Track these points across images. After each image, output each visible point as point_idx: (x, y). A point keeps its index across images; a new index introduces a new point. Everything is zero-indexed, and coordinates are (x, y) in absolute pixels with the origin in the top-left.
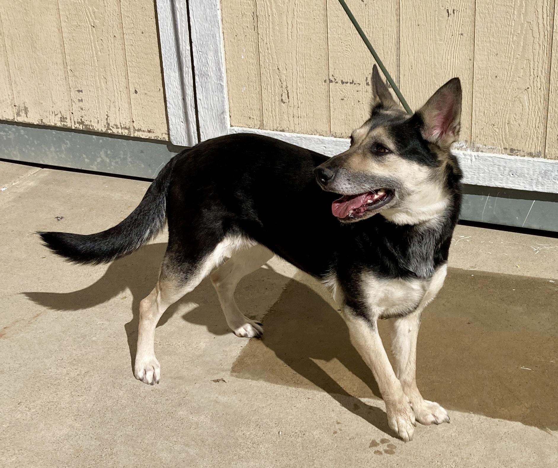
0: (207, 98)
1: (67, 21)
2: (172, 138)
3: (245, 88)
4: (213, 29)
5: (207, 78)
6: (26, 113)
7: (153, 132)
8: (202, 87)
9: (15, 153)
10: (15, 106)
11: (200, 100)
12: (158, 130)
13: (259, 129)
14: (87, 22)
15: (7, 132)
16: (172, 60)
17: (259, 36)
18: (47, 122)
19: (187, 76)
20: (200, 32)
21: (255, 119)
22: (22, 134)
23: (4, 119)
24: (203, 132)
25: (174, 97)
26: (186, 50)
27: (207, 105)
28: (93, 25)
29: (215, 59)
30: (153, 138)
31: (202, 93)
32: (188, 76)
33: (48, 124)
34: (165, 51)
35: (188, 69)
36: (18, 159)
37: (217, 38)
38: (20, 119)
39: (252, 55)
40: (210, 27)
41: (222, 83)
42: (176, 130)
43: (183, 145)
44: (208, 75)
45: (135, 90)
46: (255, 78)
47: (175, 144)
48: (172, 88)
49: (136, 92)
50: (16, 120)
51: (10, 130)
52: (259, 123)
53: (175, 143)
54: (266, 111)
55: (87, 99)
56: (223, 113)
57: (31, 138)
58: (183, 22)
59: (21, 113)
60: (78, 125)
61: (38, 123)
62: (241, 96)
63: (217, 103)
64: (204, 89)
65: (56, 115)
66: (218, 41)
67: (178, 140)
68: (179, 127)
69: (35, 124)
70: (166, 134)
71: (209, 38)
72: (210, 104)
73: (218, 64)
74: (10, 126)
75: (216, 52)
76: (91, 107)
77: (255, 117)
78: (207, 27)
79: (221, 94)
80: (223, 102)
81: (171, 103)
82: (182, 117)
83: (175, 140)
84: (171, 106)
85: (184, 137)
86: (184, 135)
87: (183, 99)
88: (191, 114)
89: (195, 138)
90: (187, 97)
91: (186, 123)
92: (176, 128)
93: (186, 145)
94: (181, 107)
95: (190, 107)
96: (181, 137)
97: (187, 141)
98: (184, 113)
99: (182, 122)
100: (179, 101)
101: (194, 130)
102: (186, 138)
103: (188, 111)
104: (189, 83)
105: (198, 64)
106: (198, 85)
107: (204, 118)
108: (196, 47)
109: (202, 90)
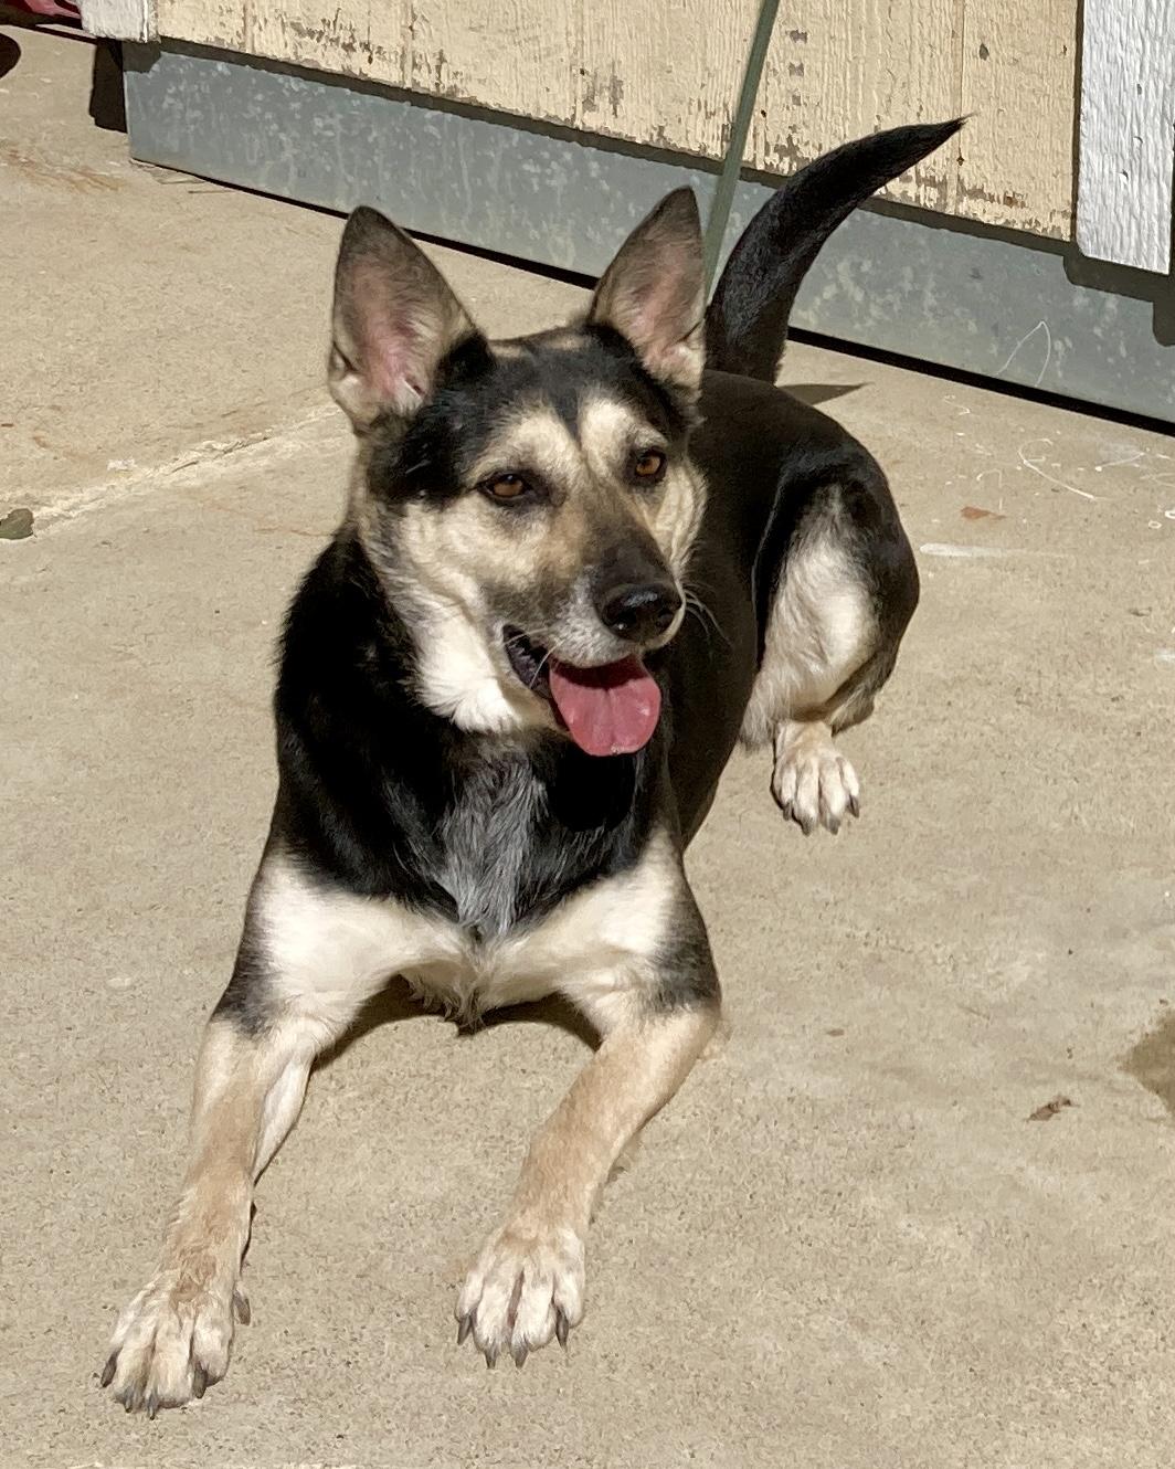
2: (1082, 229)
6: (615, 101)
7: (1023, 205)
9: (560, 240)
10: (582, 72)
12: (1040, 200)
15: (544, 164)
18: (679, 139)
22: (593, 174)
23: (542, 116)
25: (1108, 80)
30: (1018, 226)
33: (682, 145)
36: (568, 265)
38: (591, 121)
42: (1100, 201)
43: (1115, 261)
45: (983, 46)
47: (1090, 255)
48: (1104, 47)
49: (984, 52)
50: (578, 123)
51: (556, 156)
53: (1089, 250)
55: (819, 65)
57: (619, 194)
59: (597, 100)
60: (777, 156)
61: (648, 139)
65: (709, 115)
67: (1103, 238)
68: (1111, 193)
69: (639, 141)
70: (1064, 214)
74: (560, 143)
76: (827, 95)
81: (1095, 99)
82: (1127, 156)
83: (1092, 237)
84: (1095, 111)
85: (1125, 230)
86: (1125, 225)
87: (1139, 87)
88: (1160, 147)
89: (1161, 238)
90: (1151, 82)
91: (1137, 177)
92: (1099, 196)
93: (1128, 259)
94: (1129, 117)
95: (1158, 121)
96: (1114, 227)
97: (1133, 244)
98: (1136, 141)
99: (1125, 173)
100: (1124, 94)
101: (1161, 208)
102: (1129, 234)
103: (1150, 136)
104: (1165, 30)
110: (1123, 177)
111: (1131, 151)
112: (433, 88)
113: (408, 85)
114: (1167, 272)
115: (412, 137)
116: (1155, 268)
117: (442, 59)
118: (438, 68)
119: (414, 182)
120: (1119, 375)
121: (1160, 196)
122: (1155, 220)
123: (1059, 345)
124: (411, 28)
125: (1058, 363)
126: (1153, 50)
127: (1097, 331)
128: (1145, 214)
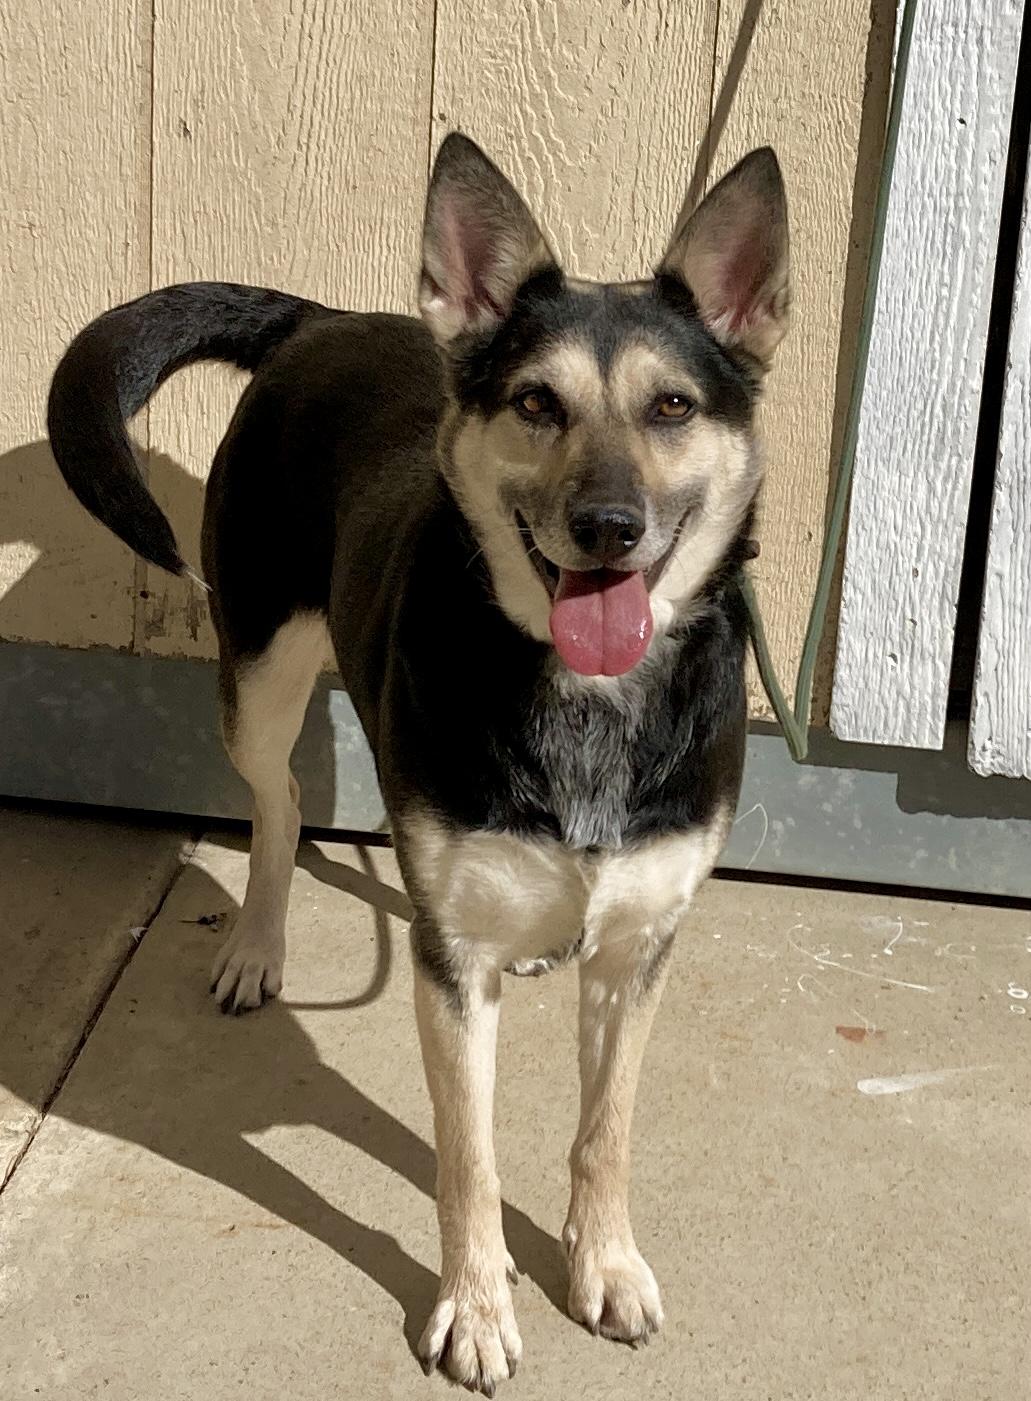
2: (837, 714)
6: (194, 623)
8: (1015, 531)
10: (147, 595)
11: (1000, 576)
16: (898, 430)
19: (949, 487)
25: (877, 566)
26: (967, 392)
31: (1013, 550)
32: (954, 488)
34: (878, 396)
35: (960, 461)
38: (160, 646)
42: (861, 684)
43: (878, 742)
47: (847, 739)
48: (875, 533)
50: (139, 649)
53: (846, 734)
58: (974, 290)
59: (167, 624)
64: (1022, 534)
67: (864, 720)
68: (875, 675)
81: (861, 585)
82: (897, 638)
83: (850, 723)
84: (860, 597)
85: (891, 711)
86: (890, 705)
87: (916, 572)
88: (938, 627)
89: (935, 714)
90: (931, 567)
91: (907, 658)
92: (861, 680)
93: (893, 738)
94: (901, 601)
95: (936, 603)
96: (877, 708)
97: (900, 723)
98: (909, 624)
99: (893, 656)
100: (896, 579)
101: (935, 687)
102: (896, 715)
103: (926, 618)
104: (950, 512)
105: (1016, 446)
106: (1001, 522)
107: (1001, 640)
108: (1023, 383)
109: (1016, 541)
110: (890, 661)
111: (902, 634)
114: (940, 747)
116: (926, 745)
120: (852, 848)
121: (936, 674)
122: (927, 698)
123: (778, 826)
125: (776, 842)
126: (934, 533)
127: (827, 807)
128: (917, 694)
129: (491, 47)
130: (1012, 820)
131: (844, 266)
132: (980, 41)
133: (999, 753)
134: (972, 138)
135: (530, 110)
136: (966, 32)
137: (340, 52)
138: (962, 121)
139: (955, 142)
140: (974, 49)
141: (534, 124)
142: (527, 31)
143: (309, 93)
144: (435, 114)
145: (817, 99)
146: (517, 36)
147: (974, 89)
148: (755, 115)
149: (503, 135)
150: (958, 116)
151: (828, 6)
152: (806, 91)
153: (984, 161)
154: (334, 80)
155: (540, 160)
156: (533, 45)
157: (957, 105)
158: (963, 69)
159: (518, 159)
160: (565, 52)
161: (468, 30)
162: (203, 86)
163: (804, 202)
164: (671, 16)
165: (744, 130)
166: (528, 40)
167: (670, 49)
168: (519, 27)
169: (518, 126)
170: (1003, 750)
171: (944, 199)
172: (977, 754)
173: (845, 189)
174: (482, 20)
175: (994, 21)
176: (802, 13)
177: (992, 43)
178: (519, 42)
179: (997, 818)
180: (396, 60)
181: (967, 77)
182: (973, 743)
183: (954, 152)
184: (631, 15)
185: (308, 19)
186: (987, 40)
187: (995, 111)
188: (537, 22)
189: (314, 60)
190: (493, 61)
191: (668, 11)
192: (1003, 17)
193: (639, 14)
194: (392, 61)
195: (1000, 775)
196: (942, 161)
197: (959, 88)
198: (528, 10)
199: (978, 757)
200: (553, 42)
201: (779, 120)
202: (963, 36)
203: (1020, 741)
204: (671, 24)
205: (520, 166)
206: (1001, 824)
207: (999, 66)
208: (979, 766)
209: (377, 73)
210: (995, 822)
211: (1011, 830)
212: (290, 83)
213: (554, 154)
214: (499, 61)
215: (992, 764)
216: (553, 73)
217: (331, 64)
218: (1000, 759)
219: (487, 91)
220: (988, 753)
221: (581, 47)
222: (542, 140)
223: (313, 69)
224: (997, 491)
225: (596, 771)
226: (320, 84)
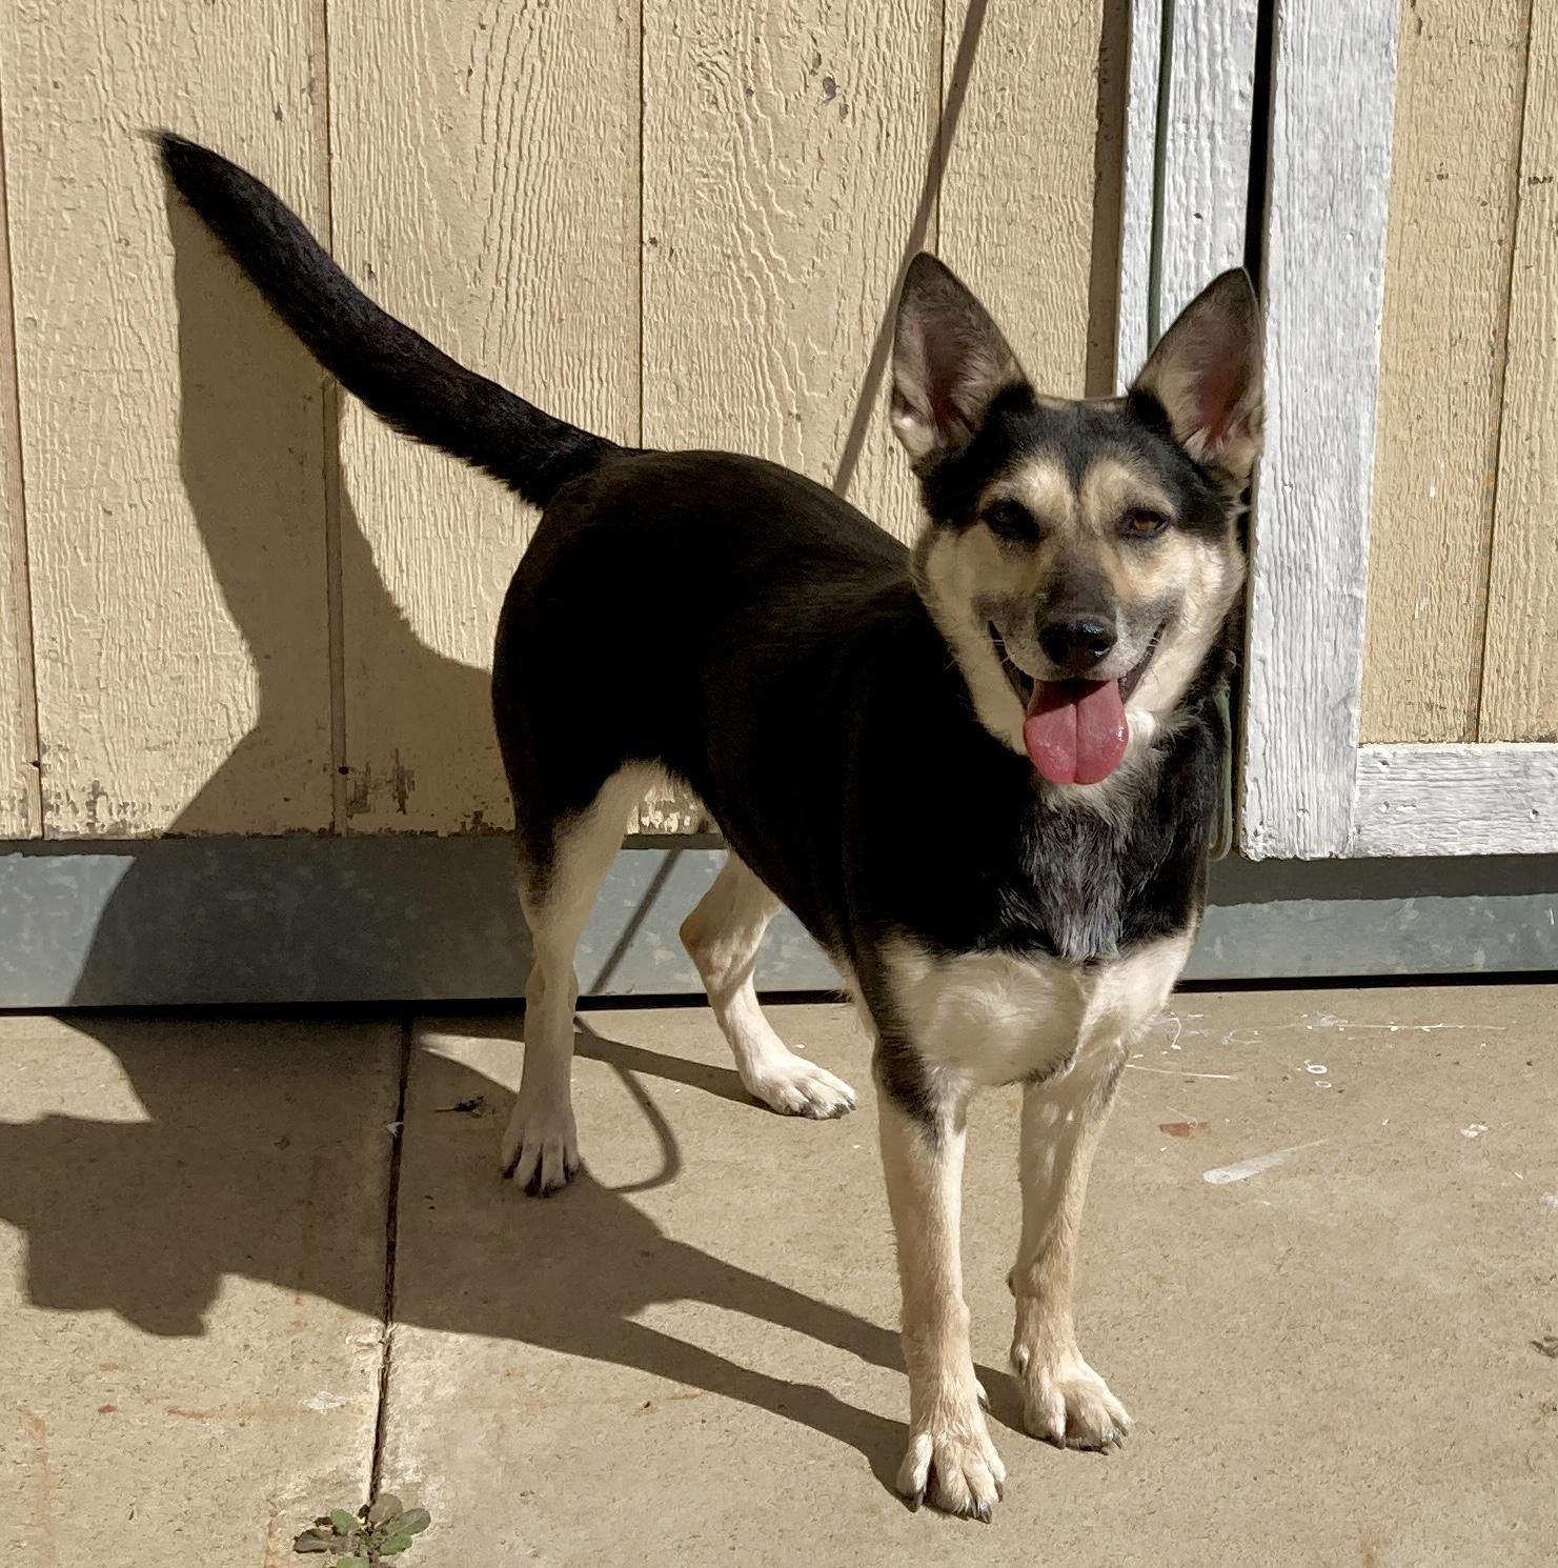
0: (1289, 653)
1: (672, 399)
3: (1425, 602)
4: (1349, 398)
5: (1298, 579)
8: (1275, 615)
10: (344, 772)
11: (1263, 662)
13: (1459, 741)
14: (768, 399)
15: (264, 887)
17: (1506, 413)
20: (1295, 414)
21: (1450, 710)
24: (1256, 780)
27: (1289, 676)
28: (795, 411)
29: (1342, 508)
31: (1274, 634)
37: (1363, 433)
38: (364, 824)
39: (1470, 480)
40: (1340, 391)
41: (1357, 592)
44: (1307, 569)
46: (1468, 564)
50: (340, 831)
51: (280, 875)
52: (1463, 720)
54: (1494, 677)
56: (1345, 701)
57: (392, 901)
59: (370, 799)
60: (659, 814)
62: (1407, 633)
63: (1328, 665)
64: (1282, 618)
66: (1362, 443)
69: (440, 834)
71: (1330, 431)
72: (1297, 675)
73: (1352, 522)
75: (1351, 478)
77: (1449, 704)
78: (1326, 394)
79: (1350, 633)
80: (1351, 659)
105: (1272, 533)
106: (1261, 609)
107: (1267, 726)
108: (1275, 469)
109: (1276, 625)
112: (83, 831)
113: (35, 832)
115: (25, 896)
117: (96, 791)
118: (91, 805)
119: (28, 950)
124: (37, 764)
129: (703, 166)
130: (1276, 902)
131: (1083, 366)
132: (1211, 136)
133: (1270, 836)
134: (1209, 232)
135: (747, 228)
136: (1197, 128)
137: (539, 180)
138: (1198, 216)
139: (1192, 237)
140: (1205, 144)
141: (752, 243)
142: (740, 149)
143: (507, 225)
144: (646, 238)
145: (1047, 202)
146: (730, 154)
147: (1208, 183)
148: (984, 220)
149: (719, 256)
150: (1194, 210)
151: (1053, 109)
152: (1036, 193)
153: (1222, 254)
154: (534, 209)
155: (760, 278)
156: (748, 163)
157: (1193, 199)
158: (1196, 164)
159: (736, 278)
160: (782, 167)
161: (678, 152)
162: (388, 226)
163: (1038, 305)
164: (892, 126)
165: (973, 235)
166: (742, 157)
167: (892, 158)
168: (731, 144)
169: (736, 246)
170: (1275, 833)
171: (1184, 293)
172: (1249, 840)
173: (1080, 290)
174: (694, 140)
175: (1224, 116)
176: (1027, 116)
177: (1224, 138)
178: (732, 159)
179: (1260, 902)
180: (600, 184)
181: (1201, 172)
182: (1244, 829)
183: (1191, 247)
184: (850, 125)
185: (503, 150)
186: (1219, 135)
187: (1230, 204)
188: (752, 138)
189: (511, 189)
190: (706, 180)
191: (889, 120)
192: (1234, 112)
193: (858, 125)
194: (597, 188)
195: (1273, 858)
196: (1180, 255)
197: (1194, 183)
198: (740, 127)
199: (1251, 843)
200: (769, 158)
201: (1009, 224)
202: (1194, 132)
203: (1290, 822)
204: (892, 134)
205: (739, 286)
206: (1265, 907)
207: (1232, 160)
208: (1252, 851)
209: (581, 201)
210: (1259, 906)
211: (1275, 912)
212: (485, 216)
213: (775, 272)
214: (712, 181)
215: (1265, 848)
216: (770, 189)
217: (530, 193)
218: (1271, 842)
219: (701, 211)
220: (1260, 838)
221: (800, 162)
222: (761, 259)
223: (510, 199)
224: (1256, 578)
225: (1086, 886)
226: (519, 215)
